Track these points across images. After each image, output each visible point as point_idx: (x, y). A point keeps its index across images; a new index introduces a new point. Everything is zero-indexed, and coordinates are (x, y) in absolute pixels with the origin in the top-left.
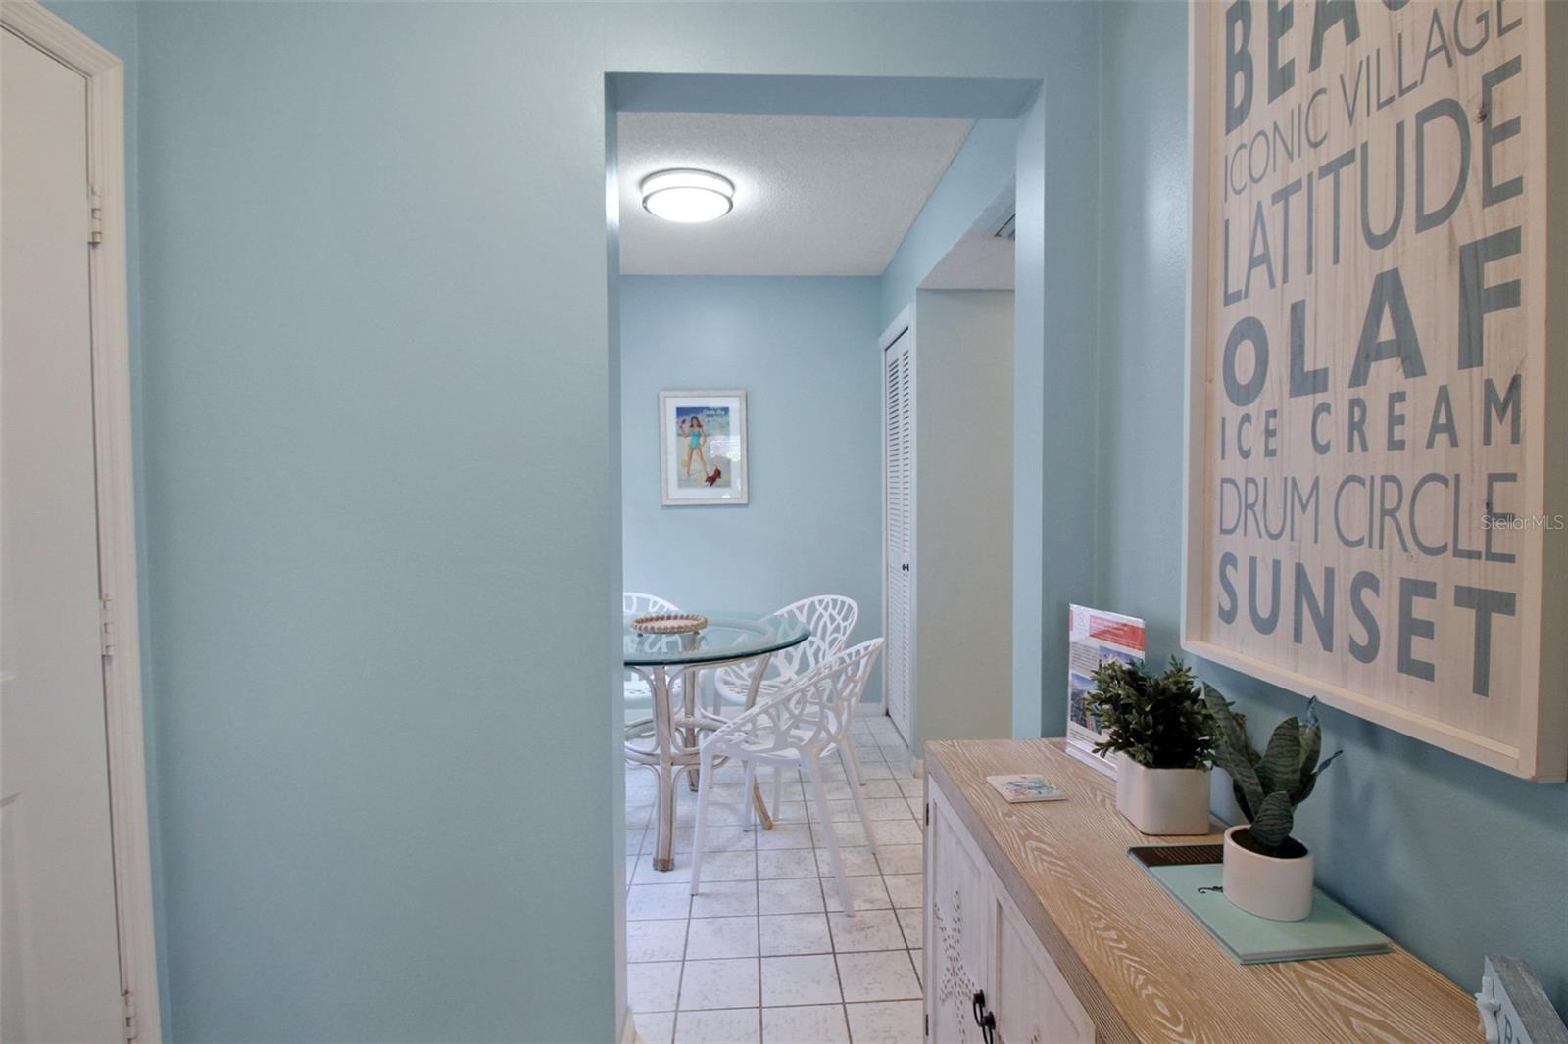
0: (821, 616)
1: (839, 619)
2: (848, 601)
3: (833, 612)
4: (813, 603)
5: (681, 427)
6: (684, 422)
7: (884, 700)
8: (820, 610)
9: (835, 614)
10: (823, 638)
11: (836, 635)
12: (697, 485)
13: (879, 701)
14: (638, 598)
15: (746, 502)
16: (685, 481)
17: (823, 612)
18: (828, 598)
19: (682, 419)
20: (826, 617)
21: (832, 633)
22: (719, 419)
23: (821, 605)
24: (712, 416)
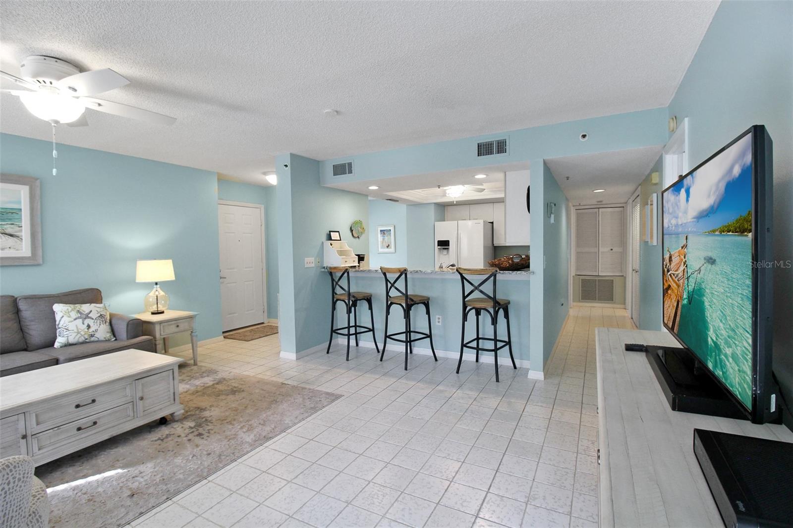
5: (381, 234)
12: (385, 248)
15: (395, 252)
16: (382, 247)
24: (387, 232)
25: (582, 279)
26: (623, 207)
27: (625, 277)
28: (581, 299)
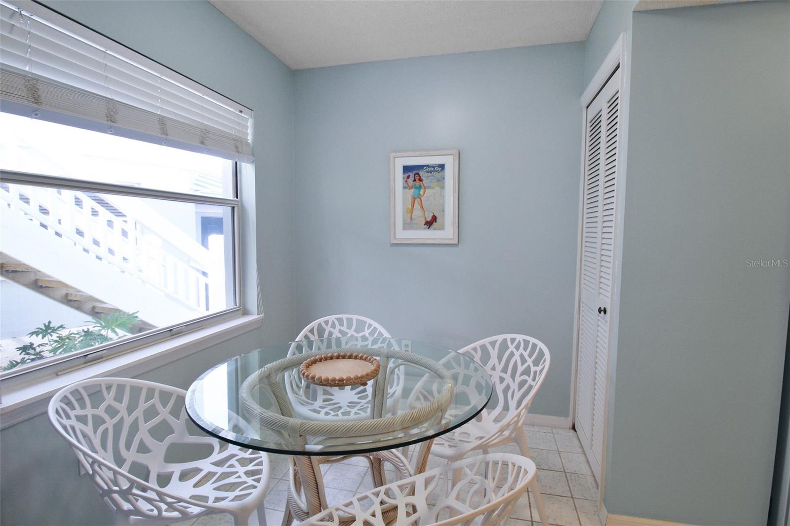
0: (512, 354)
1: (530, 362)
2: (541, 345)
3: (524, 352)
4: (505, 340)
5: (406, 181)
6: (408, 177)
7: (571, 414)
8: (512, 348)
9: (526, 354)
10: (513, 376)
11: (525, 377)
12: (418, 228)
13: (567, 416)
14: (357, 320)
15: (457, 243)
16: (409, 224)
17: (515, 351)
18: (520, 337)
19: (407, 175)
20: (517, 357)
21: (521, 376)
22: (437, 175)
23: (512, 344)
24: (431, 172)
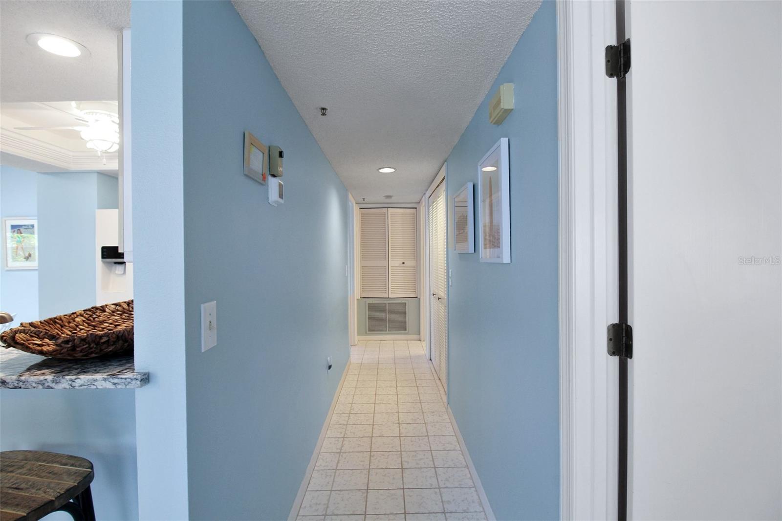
25: (369, 304)
26: (416, 208)
27: (419, 299)
28: (367, 330)
